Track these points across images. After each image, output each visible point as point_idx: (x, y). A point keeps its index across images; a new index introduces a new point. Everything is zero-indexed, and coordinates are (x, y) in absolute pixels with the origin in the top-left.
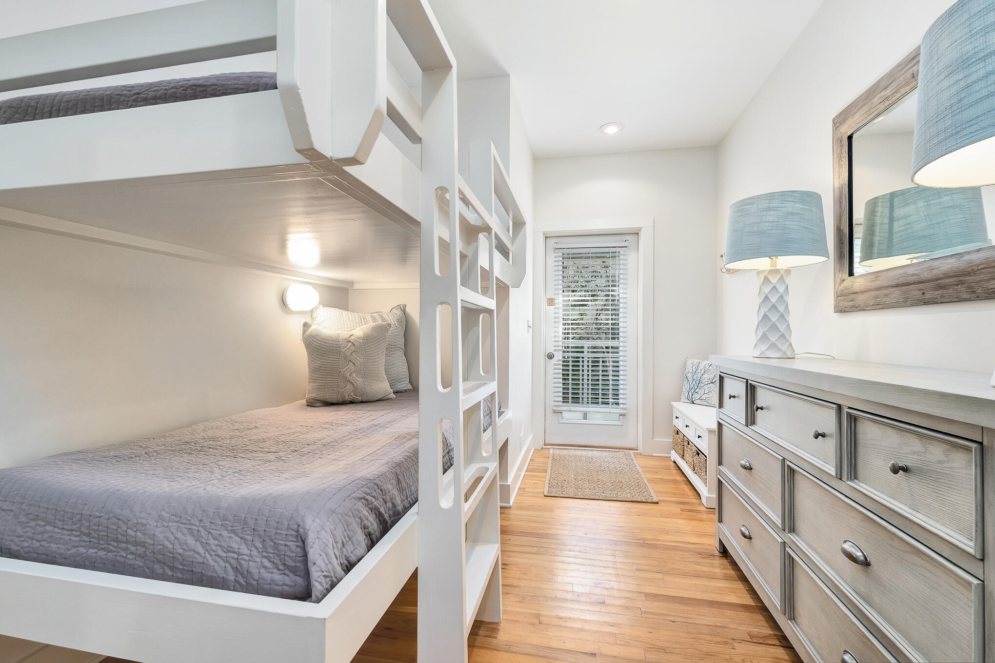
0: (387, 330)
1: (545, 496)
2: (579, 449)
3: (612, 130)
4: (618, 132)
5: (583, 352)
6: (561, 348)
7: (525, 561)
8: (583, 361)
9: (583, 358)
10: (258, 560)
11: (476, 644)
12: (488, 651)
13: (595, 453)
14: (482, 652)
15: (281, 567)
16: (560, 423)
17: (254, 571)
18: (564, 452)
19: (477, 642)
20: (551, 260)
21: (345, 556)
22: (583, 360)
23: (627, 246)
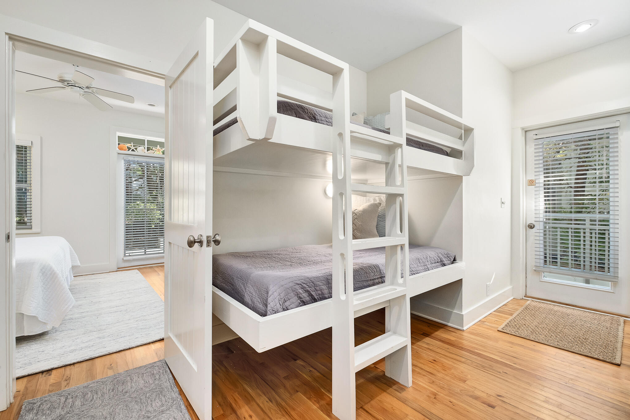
0: (378, 207)
1: (498, 331)
2: (560, 306)
3: (583, 29)
4: (590, 28)
5: (585, 224)
6: (541, 220)
7: (450, 363)
8: (584, 233)
9: (584, 229)
10: (257, 298)
11: (387, 391)
12: (391, 397)
13: (576, 312)
14: (388, 396)
15: (263, 303)
16: (540, 281)
17: (255, 302)
18: (542, 305)
19: (389, 390)
20: (531, 149)
21: (286, 306)
22: (584, 231)
23: (617, 126)
